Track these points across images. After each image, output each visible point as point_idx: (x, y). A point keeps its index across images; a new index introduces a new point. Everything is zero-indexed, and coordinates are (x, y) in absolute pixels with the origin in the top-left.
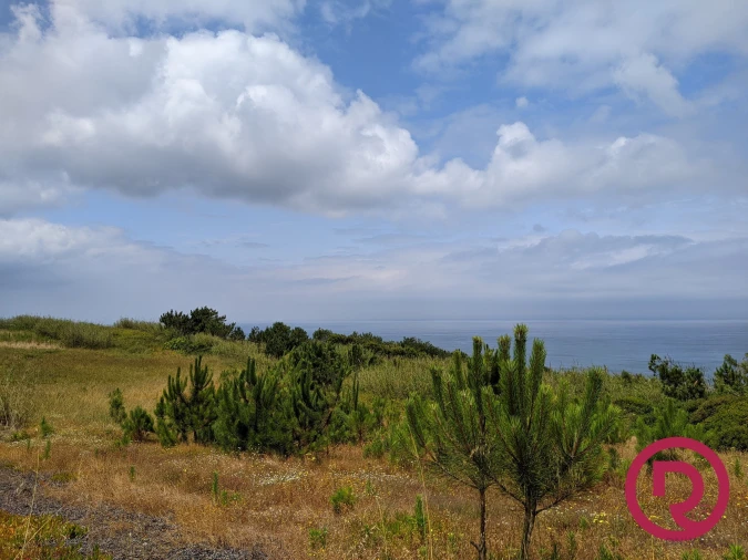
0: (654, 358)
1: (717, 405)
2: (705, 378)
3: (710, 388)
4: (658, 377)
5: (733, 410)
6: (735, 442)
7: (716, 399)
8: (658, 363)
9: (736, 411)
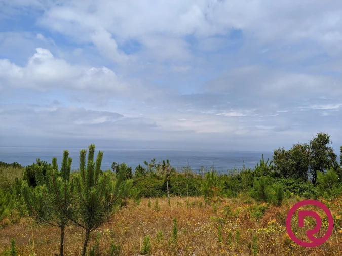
0: (114, 164)
1: (137, 181)
2: (132, 171)
3: (133, 175)
4: (115, 171)
5: (142, 183)
6: (143, 195)
7: (136, 179)
8: (115, 166)
9: (143, 183)
